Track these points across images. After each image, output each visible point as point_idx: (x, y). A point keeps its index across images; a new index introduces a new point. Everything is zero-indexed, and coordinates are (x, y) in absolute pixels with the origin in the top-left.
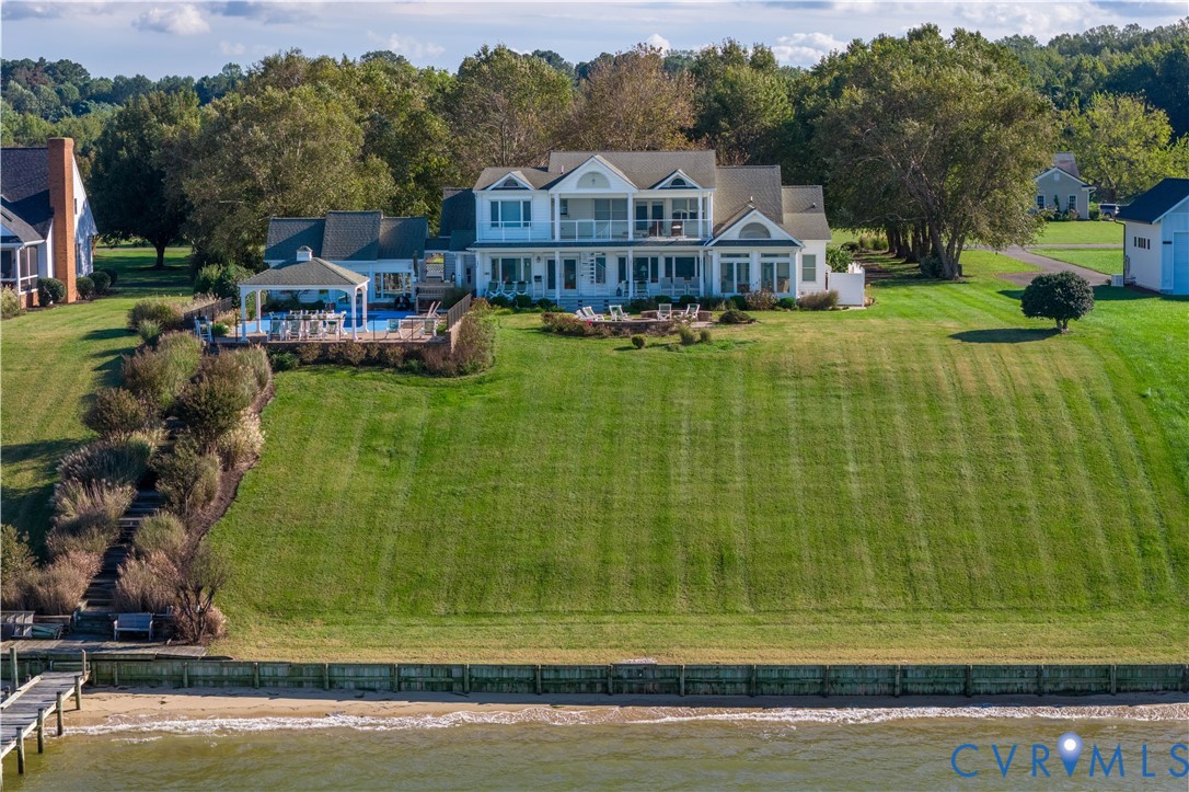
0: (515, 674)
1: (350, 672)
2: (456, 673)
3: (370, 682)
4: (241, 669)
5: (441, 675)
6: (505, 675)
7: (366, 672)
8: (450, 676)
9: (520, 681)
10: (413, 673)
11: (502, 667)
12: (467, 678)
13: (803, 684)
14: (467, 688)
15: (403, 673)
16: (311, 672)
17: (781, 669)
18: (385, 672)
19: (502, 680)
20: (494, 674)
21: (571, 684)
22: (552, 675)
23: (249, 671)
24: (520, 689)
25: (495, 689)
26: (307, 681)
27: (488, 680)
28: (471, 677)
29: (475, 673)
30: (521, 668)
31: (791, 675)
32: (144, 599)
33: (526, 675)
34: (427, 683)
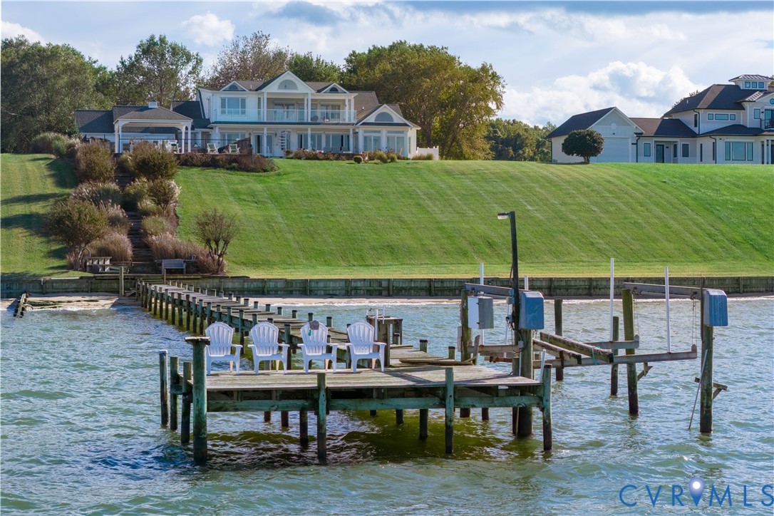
0: (418, 284)
1: (321, 285)
2: (384, 284)
3: (333, 290)
4: (255, 283)
5: (375, 285)
6: (413, 285)
7: (331, 285)
8: (380, 286)
9: (421, 289)
10: (359, 284)
11: (411, 280)
12: (391, 287)
13: (578, 289)
14: (391, 293)
15: (353, 284)
16: (298, 285)
17: (567, 280)
18: (343, 284)
19: (411, 288)
20: (406, 285)
21: (450, 290)
22: (439, 285)
23: (260, 285)
24: (421, 294)
25: (407, 293)
26: (296, 291)
27: (403, 288)
28: (393, 287)
29: (395, 284)
30: (422, 280)
31: (572, 283)
32: (176, 251)
33: (424, 285)
34: (368, 290)
